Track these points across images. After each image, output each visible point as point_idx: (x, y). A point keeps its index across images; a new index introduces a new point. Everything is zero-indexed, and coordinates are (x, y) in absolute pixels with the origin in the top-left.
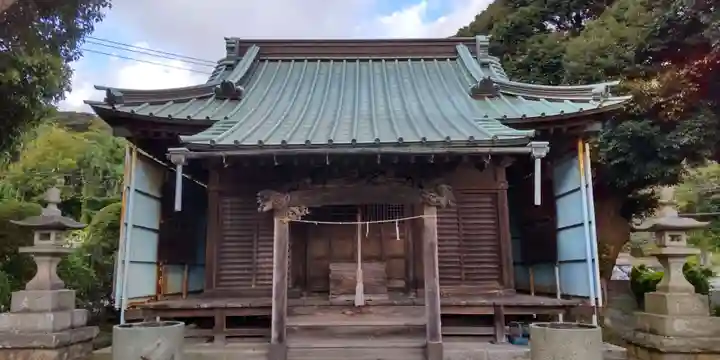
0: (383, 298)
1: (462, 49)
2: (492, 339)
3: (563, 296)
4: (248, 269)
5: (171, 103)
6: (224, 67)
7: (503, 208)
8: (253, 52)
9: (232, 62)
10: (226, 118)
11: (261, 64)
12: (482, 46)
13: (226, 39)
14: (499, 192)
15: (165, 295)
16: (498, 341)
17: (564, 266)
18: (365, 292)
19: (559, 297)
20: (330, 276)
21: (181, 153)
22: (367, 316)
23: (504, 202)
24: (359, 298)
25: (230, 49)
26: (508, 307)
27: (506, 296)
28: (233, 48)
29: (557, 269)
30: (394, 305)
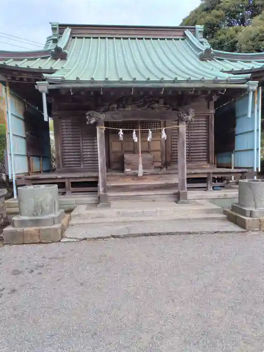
0: (153, 171)
1: (188, 33)
2: (205, 189)
3: (235, 168)
4: (78, 158)
5: (26, 60)
6: (52, 41)
7: (211, 124)
8: (68, 32)
9: (56, 38)
10: (62, 68)
11: (73, 40)
12: (199, 32)
13: (50, 23)
14: (210, 115)
15: (33, 172)
16: (209, 190)
17: (236, 153)
18: (144, 168)
19: (233, 168)
20: (125, 161)
21: (44, 85)
22: (145, 180)
23: (211, 121)
24: (140, 172)
25: (54, 29)
26: (214, 173)
27: (211, 168)
28: (56, 29)
29: (233, 155)
30: (158, 174)
